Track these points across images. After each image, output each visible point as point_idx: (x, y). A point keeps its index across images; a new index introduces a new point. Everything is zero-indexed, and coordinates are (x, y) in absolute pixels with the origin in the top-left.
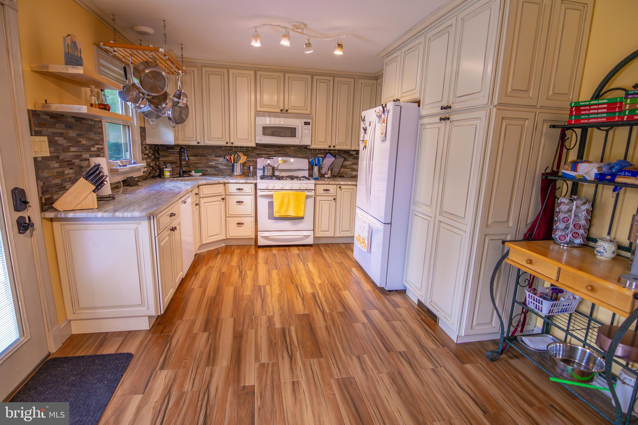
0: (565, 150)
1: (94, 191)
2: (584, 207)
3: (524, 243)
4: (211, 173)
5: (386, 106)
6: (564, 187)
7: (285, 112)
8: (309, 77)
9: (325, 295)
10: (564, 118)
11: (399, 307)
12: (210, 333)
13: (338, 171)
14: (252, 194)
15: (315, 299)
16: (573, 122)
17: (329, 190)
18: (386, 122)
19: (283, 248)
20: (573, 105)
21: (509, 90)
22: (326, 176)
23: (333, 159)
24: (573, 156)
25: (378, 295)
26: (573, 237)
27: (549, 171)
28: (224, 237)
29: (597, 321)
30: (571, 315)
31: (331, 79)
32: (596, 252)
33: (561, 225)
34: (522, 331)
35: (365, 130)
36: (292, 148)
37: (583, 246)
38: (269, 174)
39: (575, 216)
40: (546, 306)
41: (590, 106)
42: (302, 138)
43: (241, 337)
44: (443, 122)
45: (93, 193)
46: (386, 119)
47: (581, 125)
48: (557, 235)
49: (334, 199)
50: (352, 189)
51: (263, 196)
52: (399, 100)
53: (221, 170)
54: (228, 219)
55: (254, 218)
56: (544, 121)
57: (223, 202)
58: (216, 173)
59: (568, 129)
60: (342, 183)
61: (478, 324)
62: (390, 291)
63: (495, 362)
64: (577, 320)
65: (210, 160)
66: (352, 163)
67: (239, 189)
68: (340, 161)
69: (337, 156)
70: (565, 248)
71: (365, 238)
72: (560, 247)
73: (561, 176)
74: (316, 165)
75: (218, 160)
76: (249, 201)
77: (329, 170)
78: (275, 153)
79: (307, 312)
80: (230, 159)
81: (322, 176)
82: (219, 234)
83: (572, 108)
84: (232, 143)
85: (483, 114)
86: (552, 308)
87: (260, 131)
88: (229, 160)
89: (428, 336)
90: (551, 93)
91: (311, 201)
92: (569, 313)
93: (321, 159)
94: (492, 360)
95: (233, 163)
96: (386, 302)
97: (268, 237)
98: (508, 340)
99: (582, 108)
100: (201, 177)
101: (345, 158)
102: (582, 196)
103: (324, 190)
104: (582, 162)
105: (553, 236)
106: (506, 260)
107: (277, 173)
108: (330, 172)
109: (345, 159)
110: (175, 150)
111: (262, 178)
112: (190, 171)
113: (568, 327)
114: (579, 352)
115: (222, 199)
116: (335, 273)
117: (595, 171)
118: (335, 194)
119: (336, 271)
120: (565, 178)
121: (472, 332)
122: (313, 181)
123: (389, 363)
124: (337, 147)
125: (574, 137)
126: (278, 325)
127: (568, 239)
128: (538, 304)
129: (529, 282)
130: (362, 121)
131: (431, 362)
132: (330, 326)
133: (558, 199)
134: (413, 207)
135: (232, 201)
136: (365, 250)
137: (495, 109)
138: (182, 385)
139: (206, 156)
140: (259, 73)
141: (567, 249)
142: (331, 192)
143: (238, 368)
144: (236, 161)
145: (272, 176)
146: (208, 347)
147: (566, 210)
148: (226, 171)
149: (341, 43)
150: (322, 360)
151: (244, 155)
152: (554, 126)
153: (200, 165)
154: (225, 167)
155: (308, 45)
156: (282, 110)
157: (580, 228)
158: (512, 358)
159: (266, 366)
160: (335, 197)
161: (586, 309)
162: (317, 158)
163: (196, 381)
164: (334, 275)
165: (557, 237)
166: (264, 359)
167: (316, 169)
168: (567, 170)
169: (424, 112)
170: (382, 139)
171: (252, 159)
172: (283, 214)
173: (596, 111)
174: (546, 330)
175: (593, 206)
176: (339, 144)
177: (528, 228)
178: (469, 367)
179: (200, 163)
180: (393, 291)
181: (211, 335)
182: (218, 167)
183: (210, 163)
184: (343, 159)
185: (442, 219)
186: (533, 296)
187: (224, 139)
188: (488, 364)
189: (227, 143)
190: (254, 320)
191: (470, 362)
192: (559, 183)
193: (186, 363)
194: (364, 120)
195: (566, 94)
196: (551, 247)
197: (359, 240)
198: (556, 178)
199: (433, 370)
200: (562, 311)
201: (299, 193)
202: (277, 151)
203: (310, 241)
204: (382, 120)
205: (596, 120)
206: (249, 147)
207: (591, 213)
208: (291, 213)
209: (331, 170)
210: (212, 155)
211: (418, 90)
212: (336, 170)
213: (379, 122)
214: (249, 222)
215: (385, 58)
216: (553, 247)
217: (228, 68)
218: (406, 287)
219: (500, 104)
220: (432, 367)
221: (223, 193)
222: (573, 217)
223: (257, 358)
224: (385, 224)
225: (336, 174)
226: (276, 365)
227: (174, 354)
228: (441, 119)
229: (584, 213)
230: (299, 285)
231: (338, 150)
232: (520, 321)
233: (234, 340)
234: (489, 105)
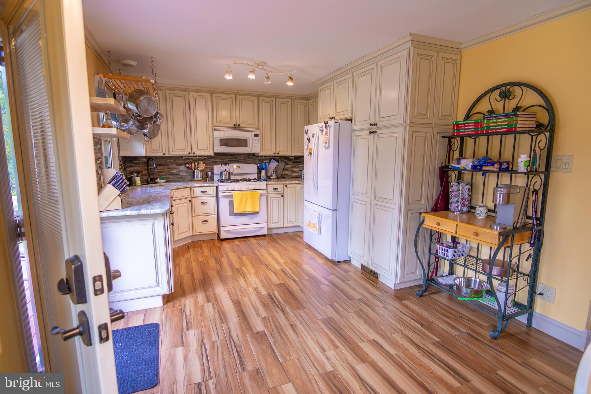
0: (452, 152)
1: (119, 195)
2: (466, 187)
3: (432, 213)
4: (172, 179)
5: (327, 123)
6: (453, 175)
7: (237, 126)
8: (256, 98)
9: (291, 270)
10: (450, 131)
11: (349, 272)
12: (214, 303)
13: (281, 173)
14: (214, 195)
15: (285, 273)
16: (455, 134)
17: (277, 189)
18: (328, 134)
19: (243, 239)
20: (454, 124)
21: (416, 114)
22: (272, 178)
23: (277, 163)
24: (456, 155)
25: (331, 266)
26: (462, 206)
27: (443, 165)
28: (191, 234)
29: (481, 260)
30: (465, 257)
31: (273, 99)
32: (476, 214)
33: (454, 200)
34: (436, 275)
35: (309, 140)
36: (243, 156)
37: (468, 212)
38: (226, 178)
39: (462, 193)
40: (450, 252)
41: (464, 124)
42: (252, 147)
43: (239, 303)
44: (372, 134)
45: (118, 196)
46: (328, 132)
47: (460, 136)
48: (452, 207)
49: (282, 196)
50: (296, 187)
51: (224, 197)
52: (334, 118)
53: (182, 177)
54: (194, 218)
55: (217, 215)
56: (438, 133)
57: (189, 203)
58: (178, 179)
59: (452, 138)
60: (288, 182)
61: (408, 274)
62: (339, 262)
63: (422, 298)
64: (470, 260)
65: (172, 168)
66: (292, 166)
67: (203, 192)
68: (282, 165)
69: (280, 161)
70: (458, 214)
71: (315, 223)
72: (455, 214)
73: (451, 168)
74: (263, 169)
75: (179, 168)
76: (212, 201)
77: (274, 173)
78: (229, 160)
79: (282, 282)
80: (191, 167)
81: (268, 178)
82: (187, 232)
83: (454, 125)
84: (194, 153)
85: (401, 130)
86: (454, 254)
87: (217, 142)
88: (189, 168)
89: (374, 288)
90: (440, 116)
91: (264, 198)
92: (464, 256)
93: (267, 164)
94: (421, 296)
95: (193, 170)
96: (338, 269)
97: (229, 231)
98: (429, 281)
99: (460, 125)
100: (166, 184)
101: (286, 162)
102: (465, 180)
103: (273, 189)
104: (463, 159)
105: (450, 207)
106: (423, 226)
107: (232, 177)
108: (274, 174)
109: (286, 164)
110: (140, 161)
111: (221, 181)
112: (157, 179)
113: (465, 264)
114: (473, 281)
115: (189, 201)
116: (292, 253)
117: (471, 164)
118: (282, 192)
119: (293, 252)
120: (454, 169)
121: (405, 280)
122: (265, 182)
123: (353, 306)
124: (281, 154)
125: (456, 143)
126: (264, 292)
127: (459, 208)
128: (445, 252)
129: (438, 239)
130: (306, 133)
131: (381, 302)
132: (303, 289)
133: (451, 183)
134: (352, 196)
135: (197, 202)
136: (317, 232)
137: (408, 126)
138: (210, 337)
139: (168, 165)
140: (214, 95)
141: (459, 215)
142: (279, 190)
143: (247, 322)
144: (196, 168)
145: (230, 180)
146: (217, 312)
147: (456, 189)
148: (186, 177)
149: (292, 76)
150: (306, 310)
151: (204, 163)
152: (444, 137)
153: (163, 173)
154: (185, 174)
155: (268, 78)
156: (235, 125)
157: (465, 200)
158: (431, 294)
159: (267, 318)
160: (282, 194)
161: (474, 254)
162: (264, 163)
163: (219, 334)
164: (292, 255)
165: (452, 208)
166: (264, 314)
167: (264, 172)
168: (454, 164)
169: (355, 127)
170: (326, 147)
171: (208, 166)
172: (242, 210)
173: (468, 127)
174: (452, 271)
175: (471, 186)
176: (282, 151)
177: (434, 204)
178: (406, 302)
179: (163, 171)
180: (341, 261)
181: (215, 304)
182: (179, 174)
183: (172, 171)
184: (284, 164)
185: (376, 202)
186: (442, 247)
187: (186, 150)
188: (417, 299)
189: (189, 153)
190: (243, 291)
191: (406, 299)
192: (450, 173)
193: (205, 324)
194: (307, 133)
195: (449, 116)
196: (449, 214)
197: (310, 226)
198: (448, 170)
199: (383, 306)
200: (461, 255)
201: (254, 192)
202: (230, 158)
203: (265, 232)
204: (325, 133)
205: (468, 133)
206: (206, 156)
207: (471, 190)
208: (249, 210)
209: (276, 172)
210: (173, 164)
211: (350, 110)
212: (280, 172)
213: (322, 135)
214: (213, 219)
215: (319, 85)
216: (450, 214)
217: (188, 91)
218: (350, 257)
219: (411, 123)
220: (382, 305)
221: (190, 196)
222: (460, 194)
223: (258, 314)
224: (332, 210)
225: (279, 176)
226: (273, 317)
227: (192, 319)
228: (370, 132)
229: (467, 191)
230: (268, 265)
231: (280, 156)
232: (434, 267)
233: (235, 306)
234: (404, 123)
